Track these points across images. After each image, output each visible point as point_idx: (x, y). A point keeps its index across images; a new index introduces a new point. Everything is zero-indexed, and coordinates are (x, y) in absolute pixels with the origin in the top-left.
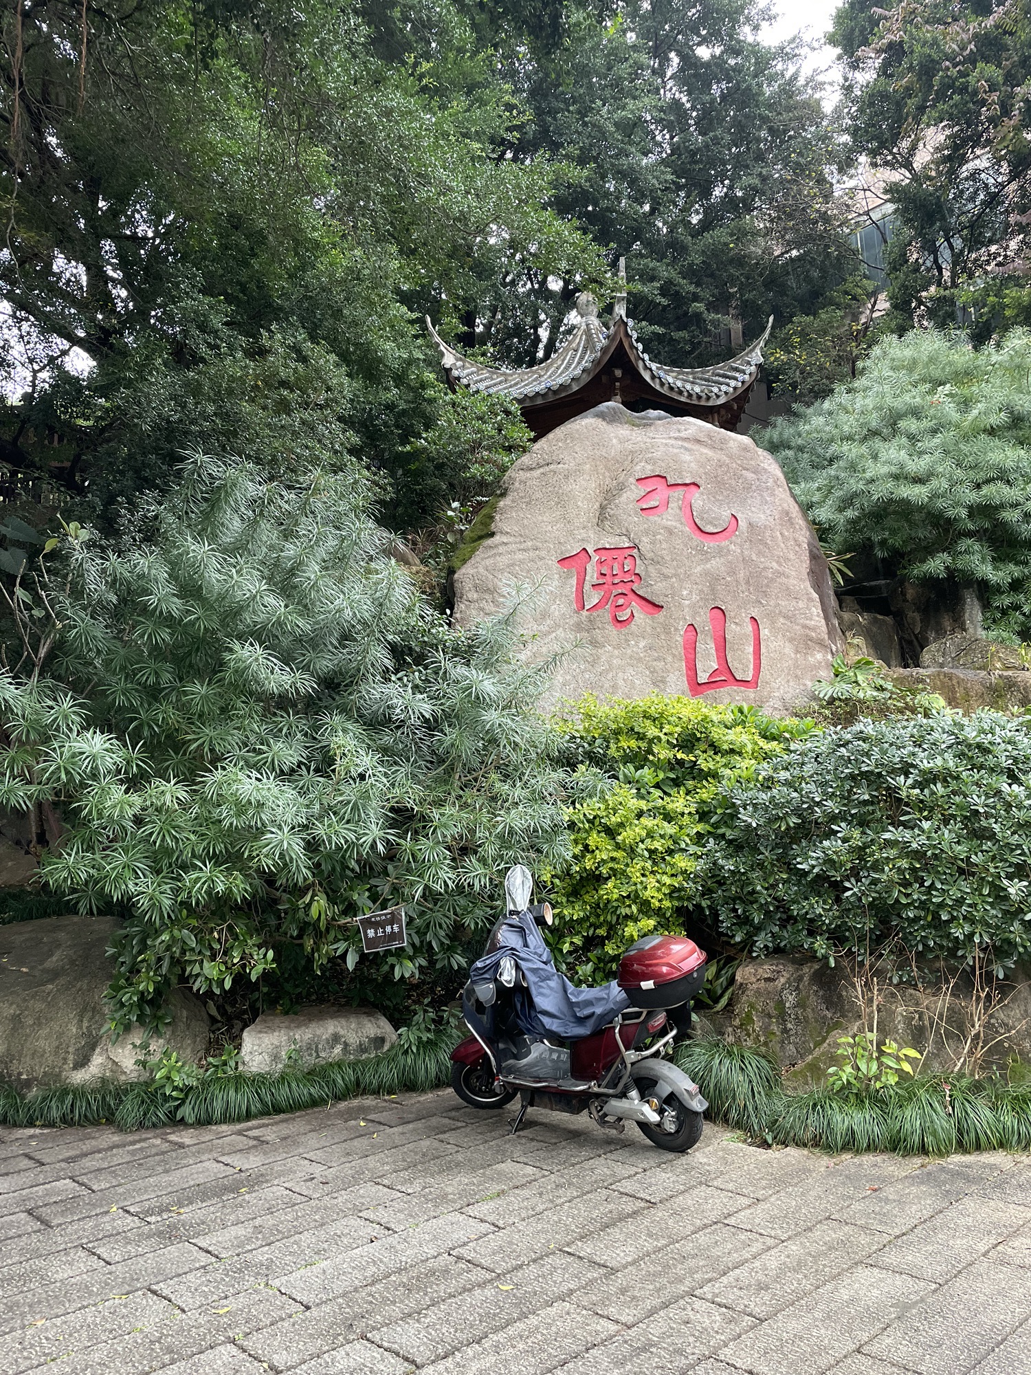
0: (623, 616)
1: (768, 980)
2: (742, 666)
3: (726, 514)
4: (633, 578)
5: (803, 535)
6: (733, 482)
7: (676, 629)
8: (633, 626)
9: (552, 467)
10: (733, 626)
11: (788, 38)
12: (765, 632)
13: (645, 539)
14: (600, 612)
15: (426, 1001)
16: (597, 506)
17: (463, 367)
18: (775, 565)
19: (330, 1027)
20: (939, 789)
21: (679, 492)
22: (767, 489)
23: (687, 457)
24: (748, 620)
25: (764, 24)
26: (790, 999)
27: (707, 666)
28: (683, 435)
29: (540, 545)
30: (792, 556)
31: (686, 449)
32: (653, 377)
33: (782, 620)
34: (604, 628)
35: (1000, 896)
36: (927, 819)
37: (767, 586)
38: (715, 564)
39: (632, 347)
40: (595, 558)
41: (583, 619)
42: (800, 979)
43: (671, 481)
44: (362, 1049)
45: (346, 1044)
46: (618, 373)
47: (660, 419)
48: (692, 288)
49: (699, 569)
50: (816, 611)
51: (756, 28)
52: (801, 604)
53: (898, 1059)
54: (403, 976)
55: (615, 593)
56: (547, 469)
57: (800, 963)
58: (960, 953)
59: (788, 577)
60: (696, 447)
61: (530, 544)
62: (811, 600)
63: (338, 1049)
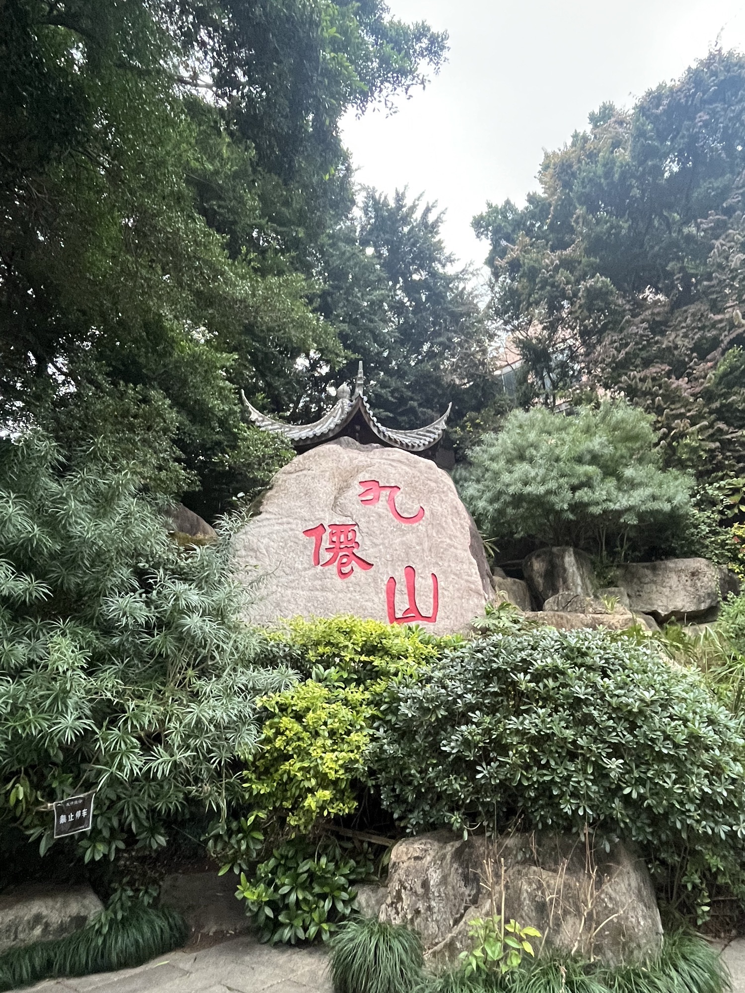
0: (345, 570)
1: (417, 858)
2: (425, 606)
3: (416, 507)
4: (354, 545)
5: (467, 521)
6: (422, 488)
7: (382, 580)
8: (352, 578)
9: (304, 472)
10: (420, 579)
11: (461, 270)
12: (441, 584)
13: (363, 520)
14: (330, 567)
15: (125, 880)
16: (332, 497)
17: (263, 421)
18: (448, 541)
19: (37, 907)
20: (551, 683)
21: (386, 492)
22: (444, 492)
23: (392, 470)
24: (430, 575)
25: (449, 264)
26: (434, 877)
27: (402, 605)
28: (390, 457)
29: (291, 521)
30: (458, 534)
31: (392, 466)
32: (379, 431)
33: (453, 576)
34: (332, 578)
35: (601, 773)
36: (542, 707)
37: (443, 553)
38: (411, 538)
39: (366, 412)
40: (329, 530)
41: (318, 571)
42: (443, 858)
43: (381, 484)
44: (62, 928)
45: (47, 925)
46: (358, 428)
47: (377, 448)
48: (410, 394)
49: (398, 540)
50: (475, 570)
51: (444, 266)
52: (465, 566)
53: (521, 940)
54: (93, 859)
55: (341, 554)
56: (300, 473)
57: (444, 841)
58: (574, 830)
59: (456, 548)
60: (399, 465)
61: (285, 520)
62: (471, 563)
63: (38, 931)
